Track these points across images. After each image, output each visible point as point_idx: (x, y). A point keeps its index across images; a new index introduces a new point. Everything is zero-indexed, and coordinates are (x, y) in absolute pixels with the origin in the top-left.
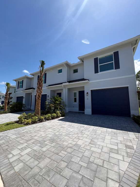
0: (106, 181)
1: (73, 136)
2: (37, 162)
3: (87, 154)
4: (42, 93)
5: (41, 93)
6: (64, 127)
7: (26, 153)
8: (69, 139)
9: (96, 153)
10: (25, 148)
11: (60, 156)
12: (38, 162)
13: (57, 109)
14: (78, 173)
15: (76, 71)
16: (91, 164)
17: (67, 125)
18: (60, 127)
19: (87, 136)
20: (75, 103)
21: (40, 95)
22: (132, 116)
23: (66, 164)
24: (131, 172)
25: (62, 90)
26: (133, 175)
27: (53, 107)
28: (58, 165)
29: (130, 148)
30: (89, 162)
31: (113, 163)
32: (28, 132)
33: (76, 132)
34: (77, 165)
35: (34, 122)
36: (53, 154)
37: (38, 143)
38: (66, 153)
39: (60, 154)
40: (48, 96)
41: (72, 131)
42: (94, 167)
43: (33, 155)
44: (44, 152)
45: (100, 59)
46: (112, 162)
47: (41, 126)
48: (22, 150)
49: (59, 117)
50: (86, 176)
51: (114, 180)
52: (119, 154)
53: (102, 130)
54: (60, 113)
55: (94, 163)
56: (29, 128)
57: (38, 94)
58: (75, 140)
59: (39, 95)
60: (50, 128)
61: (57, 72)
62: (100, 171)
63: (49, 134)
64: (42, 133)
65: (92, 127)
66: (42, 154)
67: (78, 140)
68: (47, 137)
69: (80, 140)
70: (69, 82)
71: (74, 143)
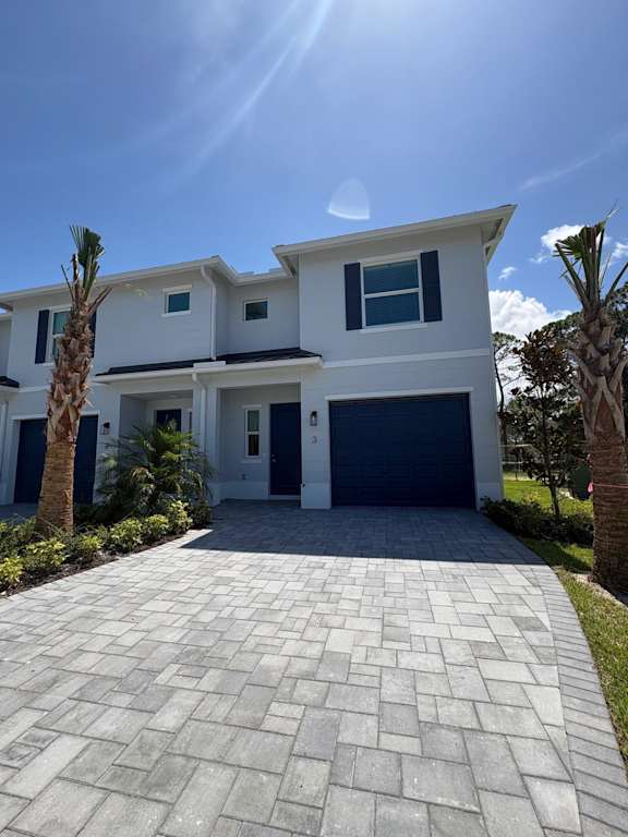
0: (527, 795)
1: (294, 614)
2: (155, 812)
3: (393, 689)
4: (83, 407)
5: (76, 409)
6: (233, 579)
7: (52, 773)
8: (281, 634)
9: (427, 675)
10: (38, 743)
11: (272, 736)
12: (161, 806)
13: (172, 490)
14: (400, 796)
15: (256, 311)
16: (431, 733)
17: (241, 567)
18: (210, 580)
19: (355, 606)
20: (254, 460)
21: (72, 416)
22: (480, 504)
23: (324, 768)
24: (582, 721)
25: (189, 394)
26: (595, 733)
27: (149, 481)
28: (285, 786)
29: (535, 629)
30: (422, 724)
31: (509, 702)
32: (20, 640)
33: (298, 596)
34: (379, 759)
35: (37, 575)
36: (229, 733)
37: (111, 690)
38: (297, 711)
39: (271, 723)
40: (107, 425)
41: (277, 592)
42: (450, 744)
43: (108, 777)
44: (175, 733)
45: (370, 272)
46: (503, 702)
47: (95, 590)
48: (15, 764)
49: (183, 533)
50: (439, 800)
51: (550, 779)
52: (510, 659)
53: (403, 569)
54: (186, 509)
55: (441, 726)
56: (16, 613)
57: (61, 412)
58: (310, 634)
59: (66, 416)
60: (152, 595)
61: (163, 302)
62: (484, 753)
63: (161, 626)
64: (112, 628)
65: (360, 564)
66: (167, 754)
67: (326, 630)
68: (155, 648)
69: (334, 631)
70: (230, 358)
71: (315, 650)
